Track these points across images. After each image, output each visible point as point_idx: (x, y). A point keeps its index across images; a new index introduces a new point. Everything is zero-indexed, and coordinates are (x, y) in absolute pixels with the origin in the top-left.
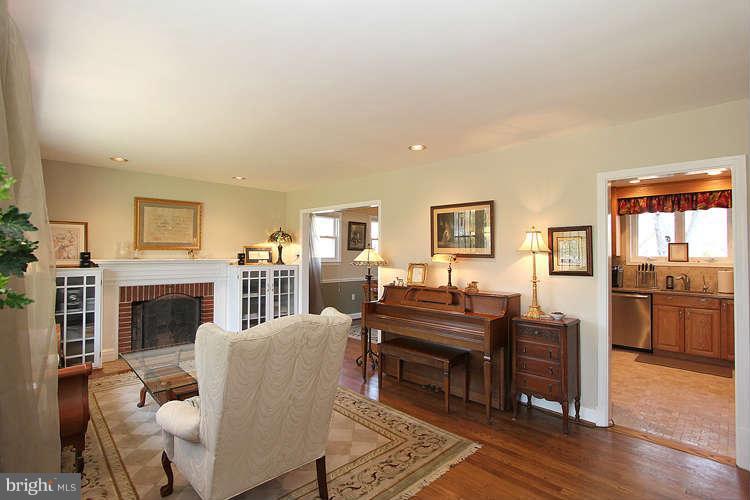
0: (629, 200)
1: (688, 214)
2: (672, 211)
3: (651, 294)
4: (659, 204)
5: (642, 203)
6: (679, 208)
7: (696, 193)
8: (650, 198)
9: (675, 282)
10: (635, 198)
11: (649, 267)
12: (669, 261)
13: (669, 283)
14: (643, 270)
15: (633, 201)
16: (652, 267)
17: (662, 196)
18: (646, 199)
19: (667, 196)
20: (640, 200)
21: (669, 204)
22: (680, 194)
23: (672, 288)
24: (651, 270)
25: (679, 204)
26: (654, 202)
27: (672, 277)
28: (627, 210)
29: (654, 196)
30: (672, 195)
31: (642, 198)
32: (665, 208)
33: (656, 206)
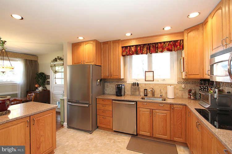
0: (127, 47)
1: (154, 55)
2: (147, 54)
3: (136, 102)
5: (133, 49)
6: (150, 51)
7: (157, 43)
8: (136, 46)
9: (148, 92)
10: (130, 46)
11: (136, 84)
12: (145, 81)
13: (146, 93)
14: (134, 86)
15: (129, 48)
16: (138, 84)
17: (142, 45)
18: (134, 46)
19: (144, 45)
20: (132, 47)
21: (145, 49)
22: (150, 44)
23: (147, 96)
24: (137, 86)
25: (150, 49)
26: (139, 48)
27: (147, 90)
28: (126, 53)
29: (138, 45)
30: (146, 44)
31: (133, 46)
32: (143, 51)
33: (139, 51)
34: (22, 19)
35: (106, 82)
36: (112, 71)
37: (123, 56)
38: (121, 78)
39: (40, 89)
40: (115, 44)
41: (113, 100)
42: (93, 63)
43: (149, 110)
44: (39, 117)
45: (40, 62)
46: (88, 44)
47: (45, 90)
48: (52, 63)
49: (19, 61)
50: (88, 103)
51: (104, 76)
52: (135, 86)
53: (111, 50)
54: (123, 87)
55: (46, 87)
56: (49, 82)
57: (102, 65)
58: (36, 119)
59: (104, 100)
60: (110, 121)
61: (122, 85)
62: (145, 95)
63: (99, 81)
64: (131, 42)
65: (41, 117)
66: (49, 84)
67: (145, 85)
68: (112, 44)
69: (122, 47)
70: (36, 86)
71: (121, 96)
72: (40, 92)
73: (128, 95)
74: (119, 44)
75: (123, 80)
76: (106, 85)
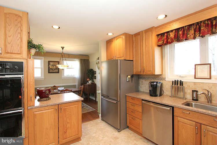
0: (164, 33)
2: (194, 38)
3: (173, 108)
4: (183, 34)
5: (172, 35)
6: (200, 33)
8: (177, 30)
9: (199, 95)
10: (167, 32)
11: (179, 82)
12: (195, 78)
13: (195, 96)
14: (175, 85)
15: (166, 35)
16: (181, 83)
17: (186, 26)
18: (174, 31)
19: (190, 26)
20: (170, 33)
21: (192, 31)
22: (201, 22)
23: (197, 100)
24: (180, 85)
25: (200, 30)
26: (180, 32)
27: (197, 91)
28: (162, 42)
29: (180, 28)
30: (194, 24)
31: (172, 31)
32: (188, 36)
33: (181, 36)
34: (59, 28)
35: (141, 78)
36: (144, 65)
37: (159, 46)
38: (156, 74)
39: (90, 82)
40: (147, 33)
41: (143, 100)
42: (123, 58)
43: (195, 123)
44: (66, 107)
45: (90, 60)
46: (119, 39)
47: (93, 84)
48: (97, 61)
49: (77, 60)
50: (116, 99)
51: (136, 71)
52: (177, 85)
53: (143, 41)
54: (159, 85)
55: (94, 81)
56: (96, 76)
57: (134, 59)
58: (64, 108)
59: (133, 98)
60: (139, 123)
61: (157, 82)
62: (193, 100)
63: (129, 77)
64: (169, 26)
65: (67, 106)
66: (96, 79)
67: (194, 84)
68: (144, 34)
69: (158, 35)
70: (88, 80)
71: (156, 96)
72: (89, 85)
73: (167, 95)
74: (152, 33)
75: (160, 77)
76: (140, 82)
